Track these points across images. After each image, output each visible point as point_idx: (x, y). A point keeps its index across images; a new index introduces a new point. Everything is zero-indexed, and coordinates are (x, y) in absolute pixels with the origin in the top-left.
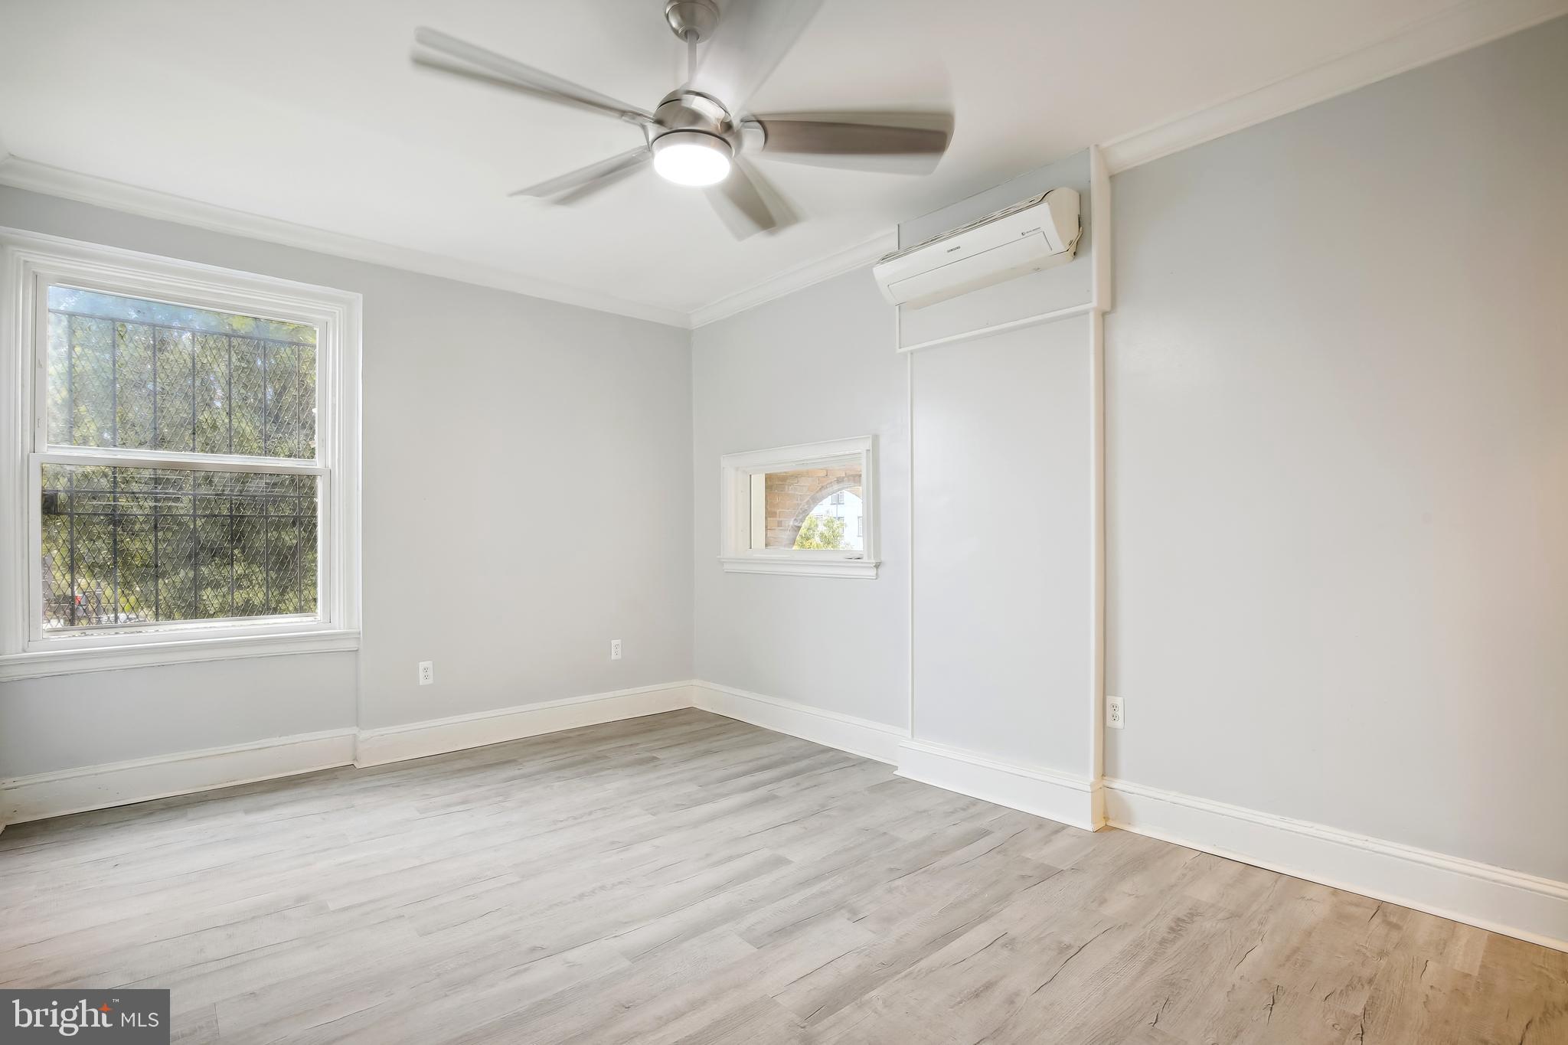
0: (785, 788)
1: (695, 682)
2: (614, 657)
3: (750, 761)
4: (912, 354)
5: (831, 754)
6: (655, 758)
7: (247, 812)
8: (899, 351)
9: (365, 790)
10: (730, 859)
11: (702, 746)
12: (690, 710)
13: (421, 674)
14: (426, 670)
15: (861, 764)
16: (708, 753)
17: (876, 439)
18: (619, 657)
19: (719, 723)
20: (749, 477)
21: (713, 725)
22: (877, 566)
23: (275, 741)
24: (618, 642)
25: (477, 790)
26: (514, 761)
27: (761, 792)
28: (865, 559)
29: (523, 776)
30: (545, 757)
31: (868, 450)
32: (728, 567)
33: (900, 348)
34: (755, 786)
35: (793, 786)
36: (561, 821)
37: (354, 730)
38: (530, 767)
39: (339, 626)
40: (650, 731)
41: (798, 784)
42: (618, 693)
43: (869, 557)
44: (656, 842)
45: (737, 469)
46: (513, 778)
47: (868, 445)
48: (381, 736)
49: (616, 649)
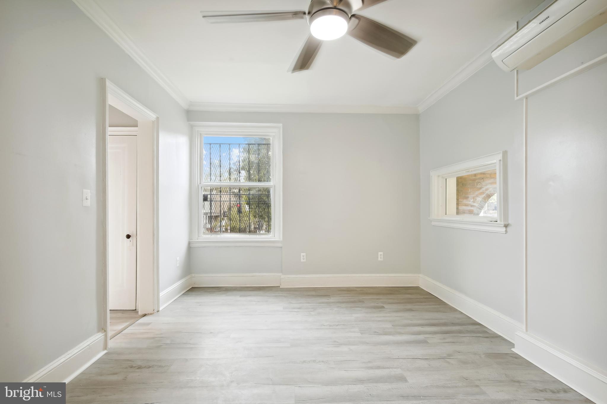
0: (436, 339)
1: (421, 275)
2: (379, 259)
3: (427, 319)
4: (527, 98)
5: (477, 327)
6: (383, 307)
7: (241, 296)
8: (516, 98)
9: (276, 296)
10: (378, 368)
11: (409, 306)
12: (417, 288)
13: (302, 257)
14: (303, 256)
15: (493, 337)
16: (411, 310)
17: (505, 153)
18: (382, 260)
19: (427, 297)
20: (445, 180)
21: (422, 297)
22: (506, 226)
23: (257, 274)
24: (382, 253)
25: (308, 305)
26: (329, 296)
27: (421, 337)
28: (499, 222)
29: (327, 303)
30: (341, 297)
31: (500, 160)
32: (433, 223)
33: (517, 96)
34: (419, 333)
35: (441, 339)
36: (324, 326)
37: (280, 274)
38: (332, 300)
39: (277, 239)
40: (391, 294)
41: (444, 339)
42: (382, 275)
43: (501, 221)
44: (352, 347)
45: (439, 176)
46: (323, 303)
47: (500, 157)
48: (288, 278)
49: (380, 256)
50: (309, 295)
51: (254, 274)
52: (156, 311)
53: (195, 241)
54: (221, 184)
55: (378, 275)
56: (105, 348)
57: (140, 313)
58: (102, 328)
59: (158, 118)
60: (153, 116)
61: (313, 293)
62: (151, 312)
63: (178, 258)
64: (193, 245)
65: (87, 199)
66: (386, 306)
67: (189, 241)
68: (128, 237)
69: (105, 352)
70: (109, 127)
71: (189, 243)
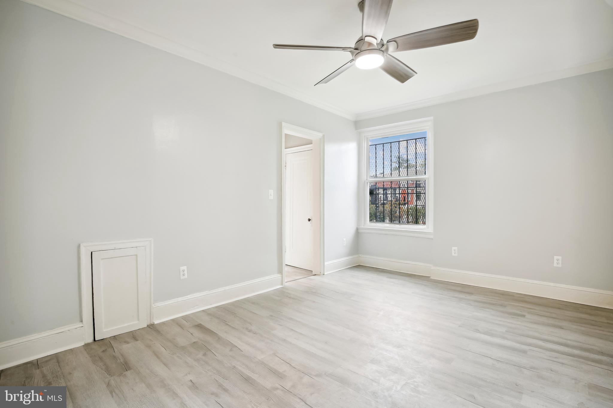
2: (556, 265)
13: (453, 252)
14: (455, 250)
18: (560, 266)
37: (431, 266)
39: (430, 231)
48: (438, 270)
49: (557, 261)
50: (450, 289)
51: (408, 262)
52: (322, 273)
53: (362, 228)
54: (385, 179)
55: (552, 284)
56: (282, 284)
57: (314, 273)
58: (280, 271)
59: (324, 136)
60: (320, 135)
61: (459, 289)
62: (319, 274)
63: (345, 239)
64: (360, 231)
65: (271, 195)
66: (528, 316)
67: (357, 228)
68: (309, 220)
69: (282, 286)
70: (285, 149)
71: (357, 229)
